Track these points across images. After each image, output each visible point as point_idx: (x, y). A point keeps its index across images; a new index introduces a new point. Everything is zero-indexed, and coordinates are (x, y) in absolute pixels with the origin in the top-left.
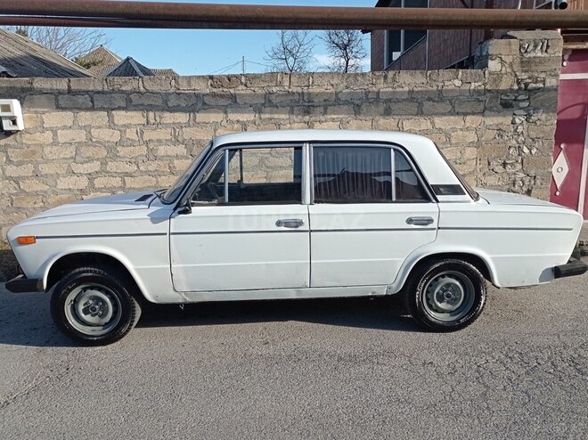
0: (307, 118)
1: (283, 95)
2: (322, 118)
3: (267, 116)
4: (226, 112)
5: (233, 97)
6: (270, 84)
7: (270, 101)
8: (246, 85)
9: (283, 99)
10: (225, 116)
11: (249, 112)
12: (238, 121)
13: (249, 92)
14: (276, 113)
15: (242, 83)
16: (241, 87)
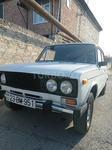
0: (26, 44)
1: (20, 34)
2: (29, 45)
3: (16, 40)
4: (2, 35)
5: (5, 29)
6: (17, 29)
7: (17, 35)
8: (10, 26)
9: (20, 35)
10: (2, 36)
11: (10, 37)
12: (6, 40)
13: (10, 29)
14: (18, 40)
15: (8, 25)
16: (8, 26)
